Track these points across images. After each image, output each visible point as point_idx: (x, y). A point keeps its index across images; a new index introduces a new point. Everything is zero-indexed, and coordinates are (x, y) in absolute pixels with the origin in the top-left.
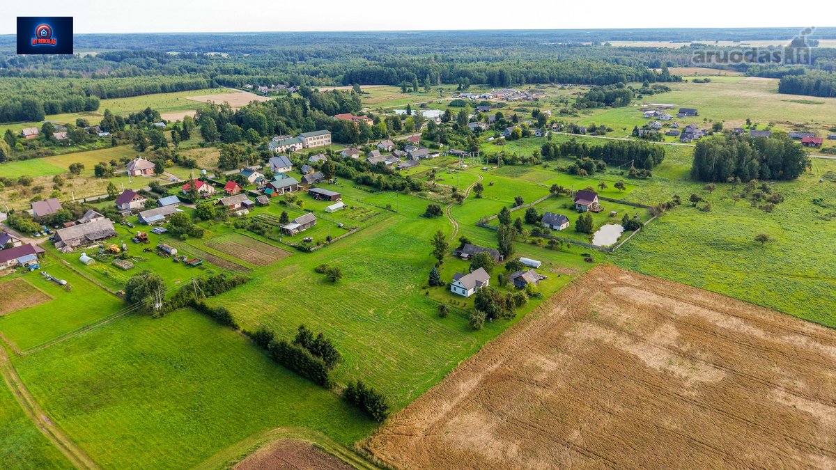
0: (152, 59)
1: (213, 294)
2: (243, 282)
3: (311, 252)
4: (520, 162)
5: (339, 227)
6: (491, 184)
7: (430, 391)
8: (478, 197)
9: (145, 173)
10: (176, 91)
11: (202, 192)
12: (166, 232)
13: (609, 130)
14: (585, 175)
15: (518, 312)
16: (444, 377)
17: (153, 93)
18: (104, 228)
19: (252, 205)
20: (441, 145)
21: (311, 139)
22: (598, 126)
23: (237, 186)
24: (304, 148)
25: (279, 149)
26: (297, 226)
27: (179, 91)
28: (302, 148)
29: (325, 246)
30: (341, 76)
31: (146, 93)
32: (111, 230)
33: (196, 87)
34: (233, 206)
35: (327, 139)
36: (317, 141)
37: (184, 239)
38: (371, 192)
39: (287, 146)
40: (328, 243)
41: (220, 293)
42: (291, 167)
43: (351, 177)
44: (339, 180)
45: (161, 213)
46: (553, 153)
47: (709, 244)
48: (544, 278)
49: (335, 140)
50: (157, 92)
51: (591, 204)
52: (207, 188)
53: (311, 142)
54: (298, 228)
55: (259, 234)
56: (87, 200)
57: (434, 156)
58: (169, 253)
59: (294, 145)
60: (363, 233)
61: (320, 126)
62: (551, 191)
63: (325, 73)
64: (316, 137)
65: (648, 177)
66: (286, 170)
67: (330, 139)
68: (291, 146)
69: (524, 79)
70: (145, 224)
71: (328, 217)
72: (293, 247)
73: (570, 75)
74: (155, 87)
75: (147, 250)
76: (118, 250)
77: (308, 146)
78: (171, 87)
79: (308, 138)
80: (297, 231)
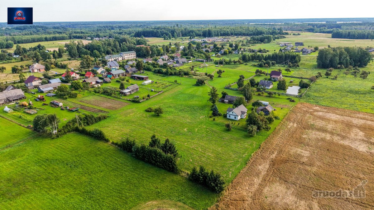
1: (88, 125)
2: (105, 118)
3: (140, 102)
4: (233, 63)
5: (152, 91)
8: (219, 77)
9: (40, 71)
10: (52, 40)
11: (73, 77)
12: (55, 96)
13: (268, 51)
14: (267, 67)
16: (246, 163)
18: (18, 94)
19: (101, 83)
20: (192, 57)
21: (126, 55)
22: (262, 49)
23: (92, 74)
24: (123, 59)
25: (111, 59)
26: (129, 90)
27: (54, 40)
28: (122, 59)
29: (147, 100)
30: (134, 34)
31: (37, 41)
32: (22, 95)
33: (62, 39)
34: (91, 83)
36: (129, 56)
37: (66, 98)
38: (163, 76)
39: (114, 58)
40: (148, 98)
41: (92, 124)
42: (118, 67)
43: (151, 70)
44: (145, 72)
45: (51, 86)
46: (248, 58)
47: (348, 92)
49: (138, 56)
50: (43, 41)
51: (279, 77)
52: (76, 75)
53: (126, 57)
54: (130, 92)
55: (108, 95)
56: (8, 82)
57: (189, 62)
58: (58, 106)
59: (118, 58)
60: (166, 94)
61: (130, 49)
62: (256, 73)
63: (125, 33)
64: (128, 54)
65: (298, 67)
67: (135, 55)
68: (116, 58)
70: (42, 92)
71: (144, 87)
72: (129, 100)
73: (240, 32)
74: (42, 38)
75: (44, 104)
76: (27, 104)
77: (125, 59)
78: (50, 39)
79: (125, 55)
80: (129, 93)
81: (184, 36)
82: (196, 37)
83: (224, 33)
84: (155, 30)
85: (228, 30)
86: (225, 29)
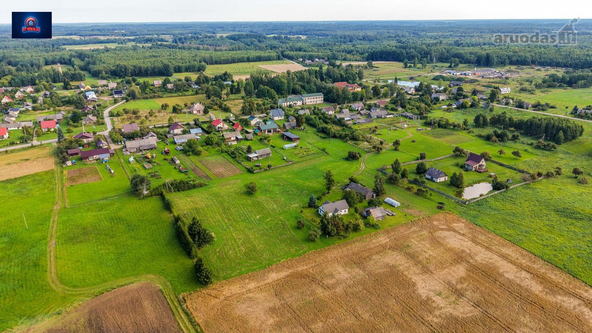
0: (254, 40)
1: (179, 191)
2: (201, 185)
3: (254, 173)
4: (452, 127)
5: (284, 159)
6: (413, 141)
7: (250, 274)
8: (396, 149)
9: (199, 113)
10: (256, 61)
11: (219, 128)
12: (182, 150)
13: (552, 107)
14: (496, 142)
15: (352, 235)
17: (242, 62)
18: (151, 144)
19: (241, 139)
20: (400, 109)
21: (308, 99)
22: (543, 103)
23: (240, 126)
24: (303, 104)
25: (285, 104)
26: (256, 155)
28: (301, 104)
29: (266, 170)
30: (367, 54)
31: (238, 62)
32: (154, 145)
33: (268, 59)
34: (230, 138)
35: (321, 99)
36: (312, 100)
37: (189, 155)
38: (324, 138)
39: (291, 103)
40: (268, 169)
41: (183, 190)
42: (283, 117)
43: (316, 126)
44: (308, 128)
45: (186, 138)
46: (481, 122)
47: (557, 211)
48: (393, 215)
49: (326, 100)
50: (244, 62)
51: (478, 165)
52: (223, 125)
53: (308, 100)
54: (257, 157)
55: (233, 158)
56: (156, 126)
57: (388, 116)
58: (175, 163)
59: (296, 102)
60: (295, 165)
61: (319, 90)
62: (454, 152)
63: (357, 51)
64: (312, 97)
65: (553, 149)
66: (280, 118)
67: (323, 99)
68: (294, 102)
69: (507, 61)
70: (175, 143)
71: (282, 152)
72: (247, 168)
73: (551, 60)
74: (243, 58)
75: (165, 159)
76: (150, 157)
77: (306, 103)
78: (253, 59)
79: (307, 98)
80: (256, 159)
81: (444, 62)
82: (461, 65)
83: (518, 61)
84: (398, 51)
85: (528, 55)
86: (522, 54)
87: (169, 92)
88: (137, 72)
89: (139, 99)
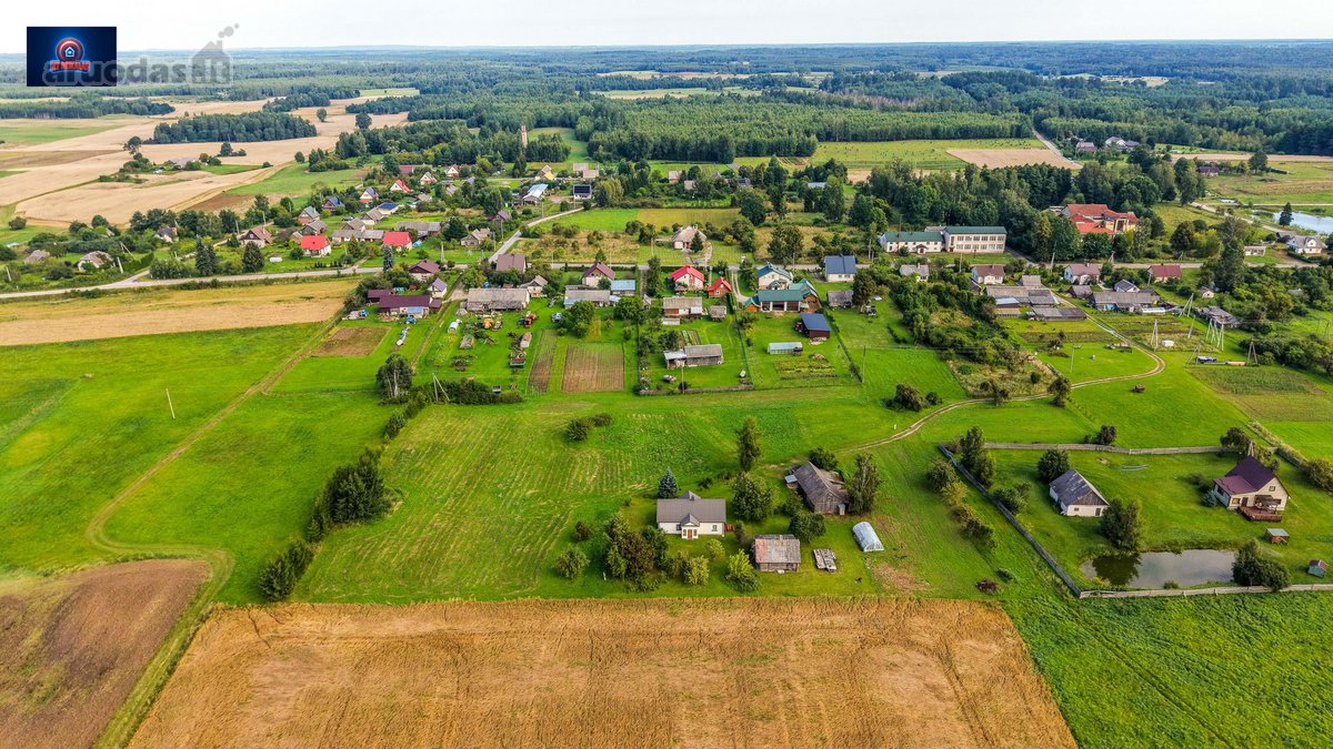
2: (507, 400)
3: (639, 396)
5: (740, 377)
6: (1137, 391)
8: (1056, 403)
9: (687, 247)
11: (679, 284)
12: (559, 321)
17: (918, 138)
18: (514, 299)
19: (695, 316)
20: (1206, 294)
21: (960, 239)
23: (721, 287)
24: (944, 250)
25: (894, 245)
26: (682, 355)
28: (939, 250)
31: (908, 138)
32: (522, 302)
34: (676, 310)
35: (997, 242)
36: (973, 243)
37: (561, 335)
39: (911, 245)
40: (679, 391)
41: (468, 403)
42: (852, 276)
45: (591, 296)
48: (826, 569)
49: (1012, 246)
50: (923, 138)
51: (1251, 495)
53: (960, 243)
54: (684, 360)
55: (638, 353)
56: (569, 265)
57: (1149, 310)
59: (924, 244)
60: (749, 395)
64: (972, 236)
66: (843, 278)
67: (1003, 243)
68: (918, 244)
70: (563, 306)
71: (752, 357)
72: (639, 382)
74: (923, 129)
75: (510, 335)
76: (487, 326)
77: (952, 249)
78: (948, 133)
79: (956, 236)
80: (683, 363)
87: (683, 198)
88: (666, 151)
89: (612, 206)
